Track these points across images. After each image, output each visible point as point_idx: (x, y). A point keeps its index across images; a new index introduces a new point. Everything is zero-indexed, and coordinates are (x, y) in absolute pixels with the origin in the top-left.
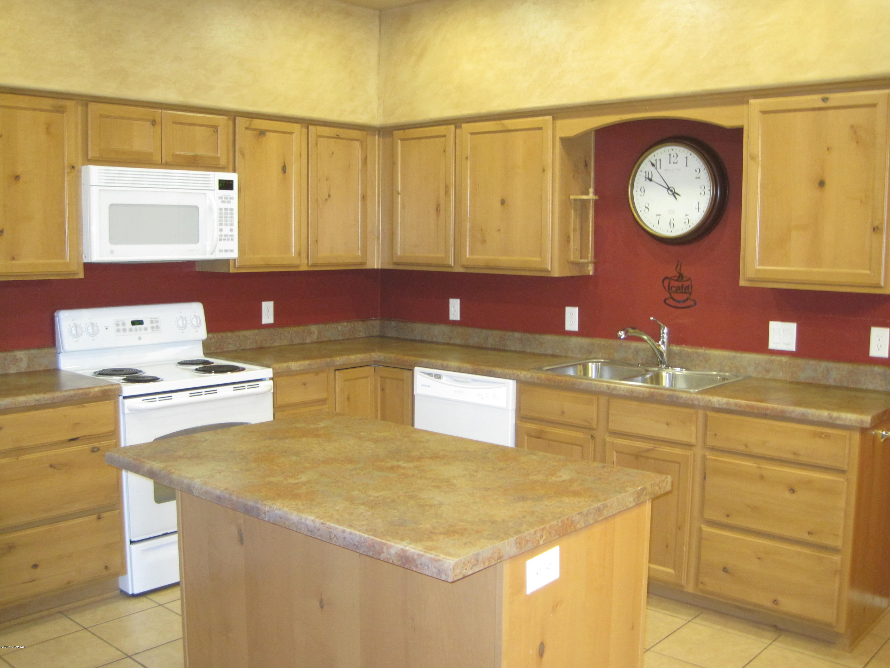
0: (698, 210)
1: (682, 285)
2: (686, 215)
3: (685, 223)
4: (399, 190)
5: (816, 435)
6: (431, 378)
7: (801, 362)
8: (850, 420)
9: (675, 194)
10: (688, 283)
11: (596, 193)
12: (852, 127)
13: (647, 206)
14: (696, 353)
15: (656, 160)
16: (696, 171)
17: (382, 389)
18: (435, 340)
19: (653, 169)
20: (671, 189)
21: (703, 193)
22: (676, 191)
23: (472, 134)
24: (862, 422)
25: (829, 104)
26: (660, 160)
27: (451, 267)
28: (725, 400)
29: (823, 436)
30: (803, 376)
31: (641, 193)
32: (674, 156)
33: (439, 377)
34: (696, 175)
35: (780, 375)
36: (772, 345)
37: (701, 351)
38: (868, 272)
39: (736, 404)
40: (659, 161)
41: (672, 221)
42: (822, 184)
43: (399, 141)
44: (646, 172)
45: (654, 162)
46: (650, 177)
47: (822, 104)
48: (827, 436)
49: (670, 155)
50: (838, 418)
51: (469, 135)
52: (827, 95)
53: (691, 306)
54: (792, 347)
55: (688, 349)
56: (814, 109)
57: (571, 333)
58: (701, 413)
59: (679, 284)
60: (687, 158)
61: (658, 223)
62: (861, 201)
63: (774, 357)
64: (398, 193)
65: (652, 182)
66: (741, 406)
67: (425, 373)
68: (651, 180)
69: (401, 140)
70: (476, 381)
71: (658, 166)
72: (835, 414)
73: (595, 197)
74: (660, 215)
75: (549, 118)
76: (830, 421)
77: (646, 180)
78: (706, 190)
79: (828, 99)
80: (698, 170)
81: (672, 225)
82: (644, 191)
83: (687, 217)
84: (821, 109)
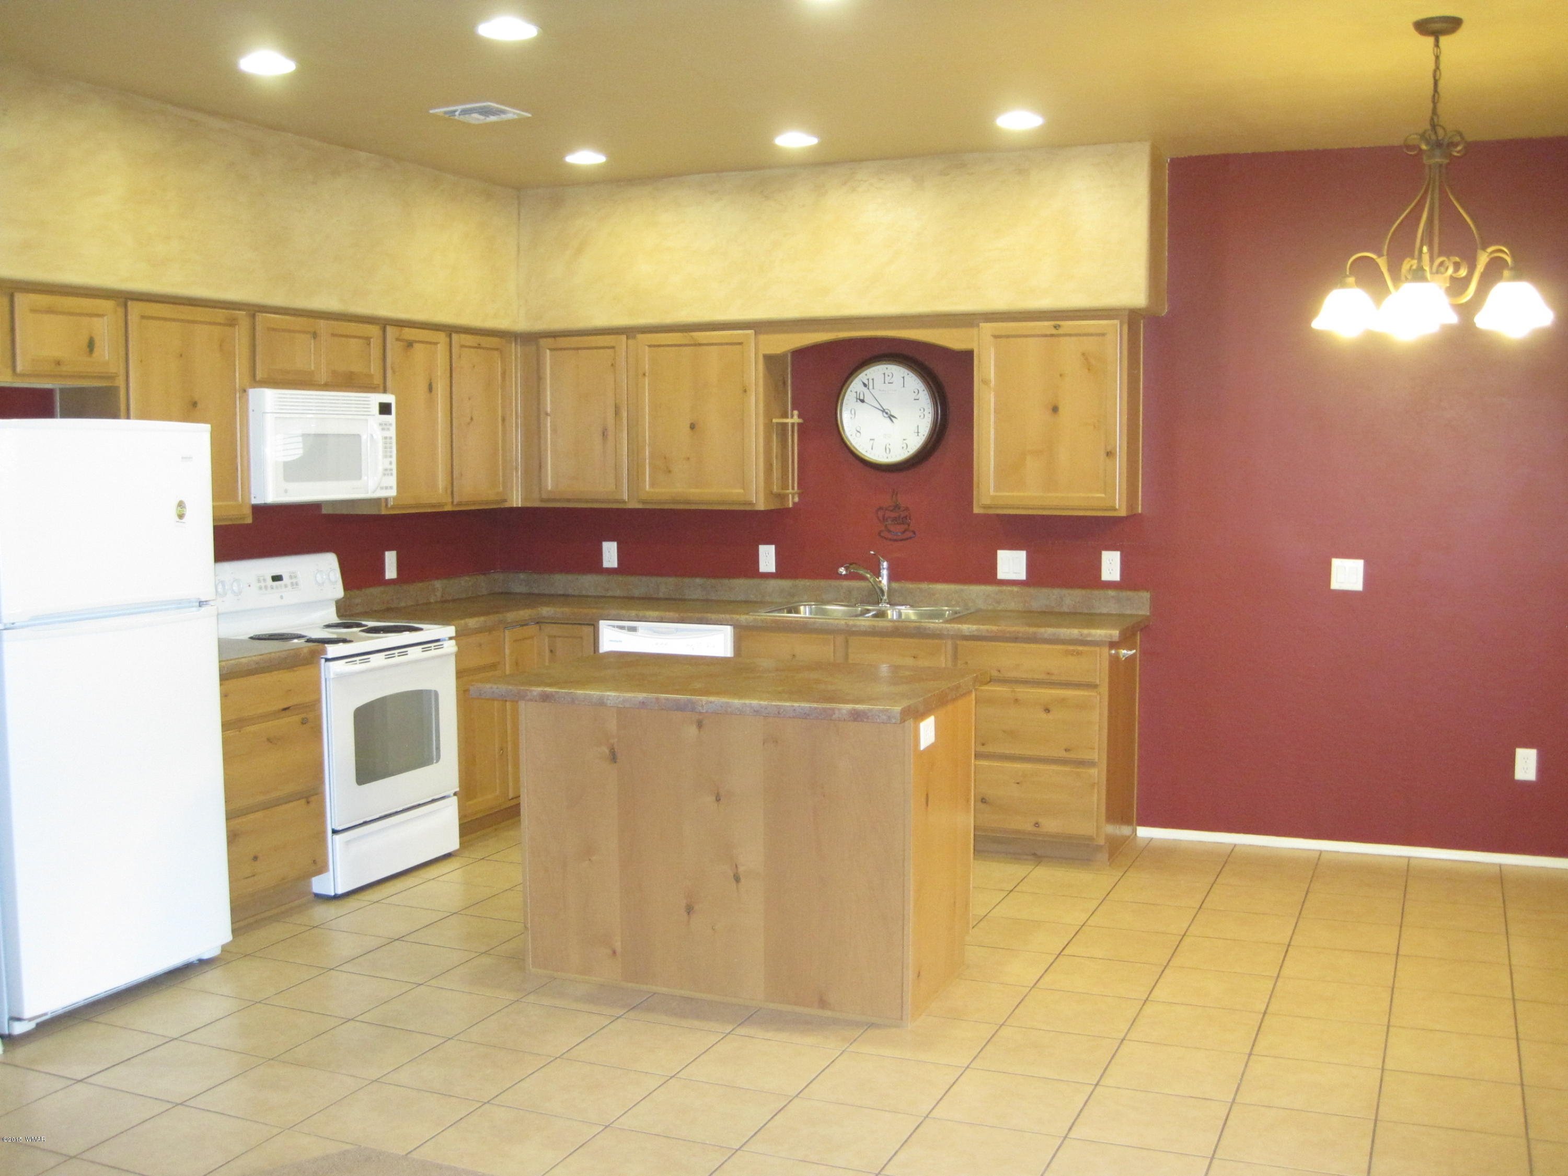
0: (916, 434)
1: (899, 517)
2: (904, 440)
3: (903, 448)
4: (549, 410)
5: (1067, 653)
6: (623, 631)
7: (1033, 591)
8: (1100, 635)
9: (891, 417)
10: (906, 513)
11: (799, 417)
12: (1083, 354)
13: (858, 429)
14: (919, 588)
15: (868, 380)
16: (914, 392)
17: (551, 651)
18: (584, 593)
19: (865, 389)
20: (886, 411)
21: (922, 416)
22: (892, 414)
23: (650, 346)
24: (1111, 636)
25: (1061, 331)
26: (873, 379)
27: (624, 502)
28: (975, 627)
29: (1075, 653)
30: (1035, 605)
31: (851, 416)
32: (889, 376)
33: (633, 629)
34: (914, 396)
35: (1012, 606)
36: (1001, 575)
37: (924, 586)
38: (1103, 495)
39: (987, 630)
40: (872, 381)
41: (888, 446)
42: (1055, 409)
43: (548, 351)
44: (856, 392)
45: (866, 382)
46: (862, 398)
47: (1054, 332)
48: (1079, 653)
49: (884, 374)
50: (1089, 635)
51: (647, 347)
52: (1058, 323)
53: (911, 538)
54: (1022, 576)
55: (910, 586)
56: (1046, 336)
57: (767, 575)
58: (949, 642)
59: (896, 515)
60: (903, 378)
61: (872, 449)
62: (1094, 426)
63: (1004, 588)
64: (547, 414)
65: (864, 404)
66: (992, 631)
67: (614, 626)
68: (863, 401)
69: (551, 350)
70: (683, 630)
71: (871, 387)
72: (1085, 631)
73: (800, 421)
74: (873, 440)
75: (751, 332)
76: (1080, 638)
77: (857, 401)
78: (926, 413)
79: (1059, 326)
80: (916, 391)
81: (888, 450)
82: (855, 413)
83: (905, 441)
84: (1052, 335)
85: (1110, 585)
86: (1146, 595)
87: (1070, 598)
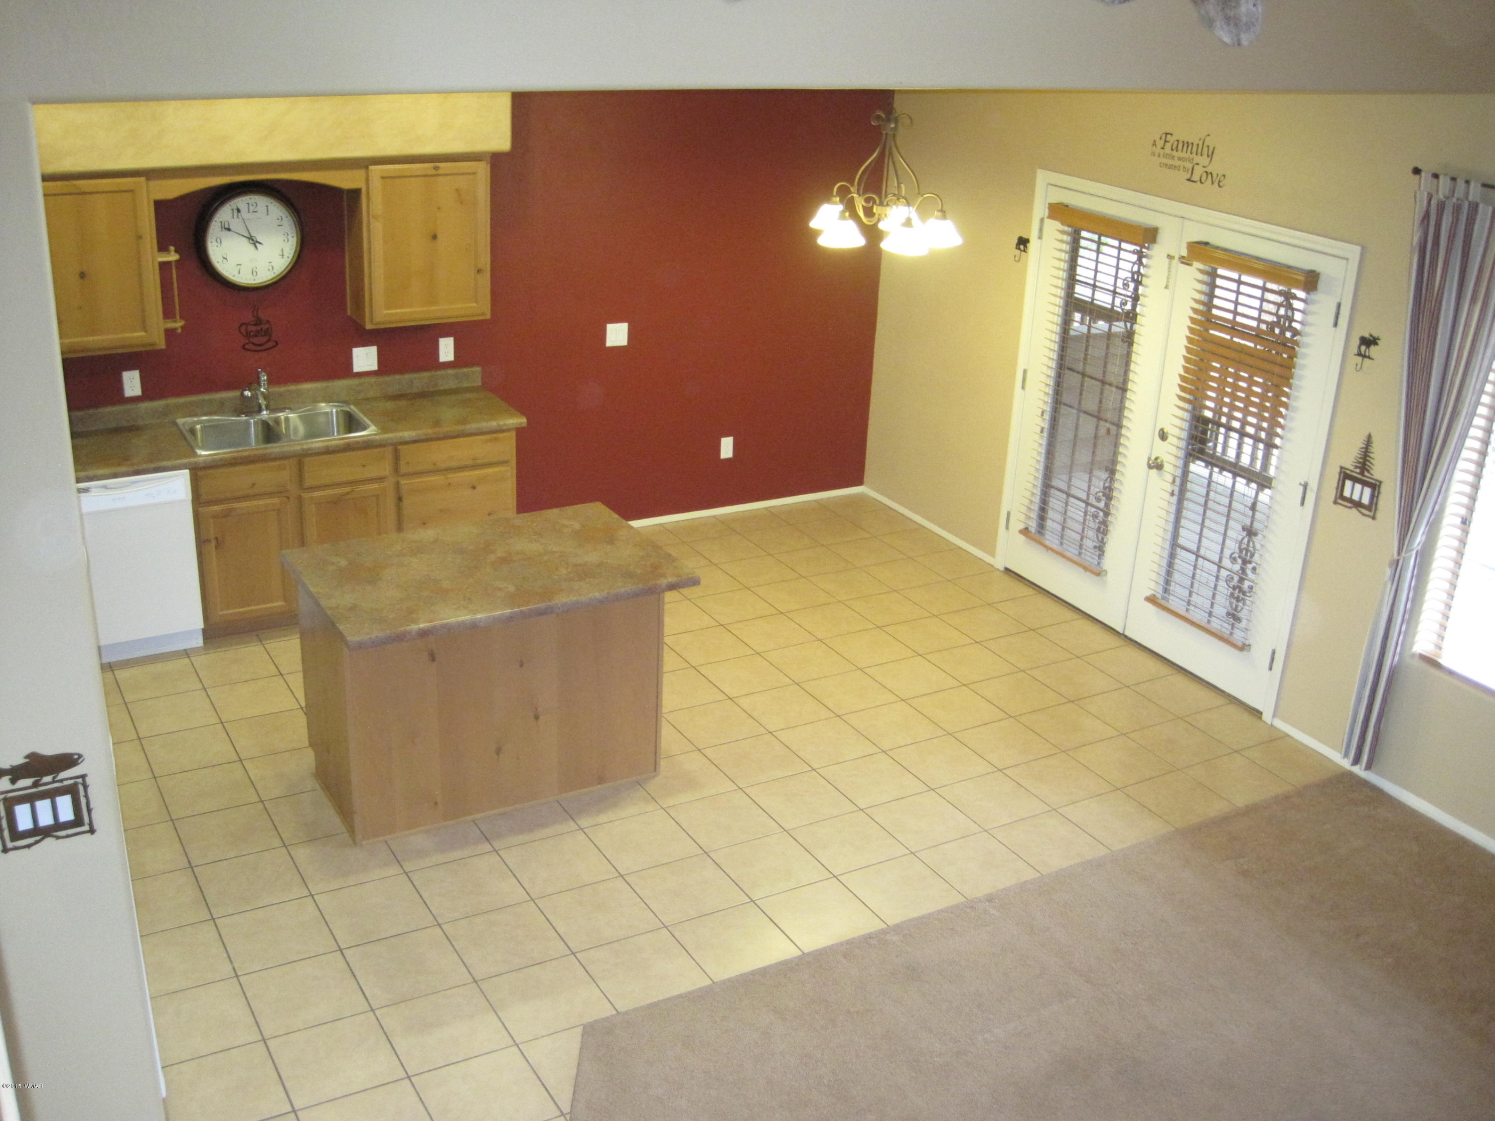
0: (281, 257)
1: (261, 329)
2: (270, 262)
3: (269, 270)
5: (487, 441)
7: (388, 378)
9: (256, 243)
10: (267, 326)
11: (176, 251)
12: (456, 190)
13: (225, 257)
14: (288, 391)
15: (233, 210)
16: (278, 219)
19: (230, 219)
20: (252, 238)
21: (286, 241)
22: (258, 240)
25: (440, 172)
26: (237, 210)
31: (217, 244)
32: (253, 205)
34: (278, 222)
36: (356, 369)
37: (293, 387)
38: (475, 305)
41: (255, 269)
42: (435, 237)
44: (221, 222)
45: (231, 212)
46: (227, 226)
47: (432, 172)
49: (248, 204)
52: (437, 164)
53: (273, 347)
54: (375, 367)
55: (278, 389)
56: (426, 176)
57: (134, 400)
59: (259, 328)
60: (267, 206)
61: (239, 273)
62: (467, 250)
63: (363, 380)
65: (230, 233)
68: (229, 230)
70: (138, 481)
71: (235, 216)
72: (501, 422)
73: (178, 257)
74: (240, 265)
75: (143, 179)
77: (222, 230)
78: (289, 237)
79: (438, 168)
80: (280, 218)
81: (255, 273)
82: (221, 242)
83: (270, 264)
84: (432, 176)
85: (447, 365)
86: (478, 369)
87: (419, 380)
